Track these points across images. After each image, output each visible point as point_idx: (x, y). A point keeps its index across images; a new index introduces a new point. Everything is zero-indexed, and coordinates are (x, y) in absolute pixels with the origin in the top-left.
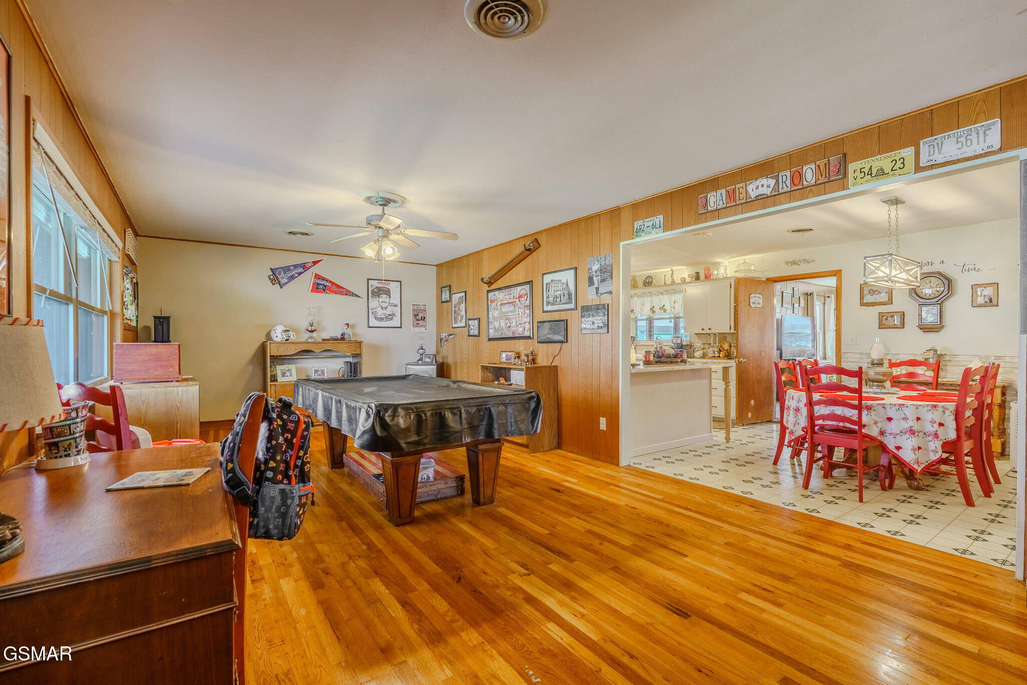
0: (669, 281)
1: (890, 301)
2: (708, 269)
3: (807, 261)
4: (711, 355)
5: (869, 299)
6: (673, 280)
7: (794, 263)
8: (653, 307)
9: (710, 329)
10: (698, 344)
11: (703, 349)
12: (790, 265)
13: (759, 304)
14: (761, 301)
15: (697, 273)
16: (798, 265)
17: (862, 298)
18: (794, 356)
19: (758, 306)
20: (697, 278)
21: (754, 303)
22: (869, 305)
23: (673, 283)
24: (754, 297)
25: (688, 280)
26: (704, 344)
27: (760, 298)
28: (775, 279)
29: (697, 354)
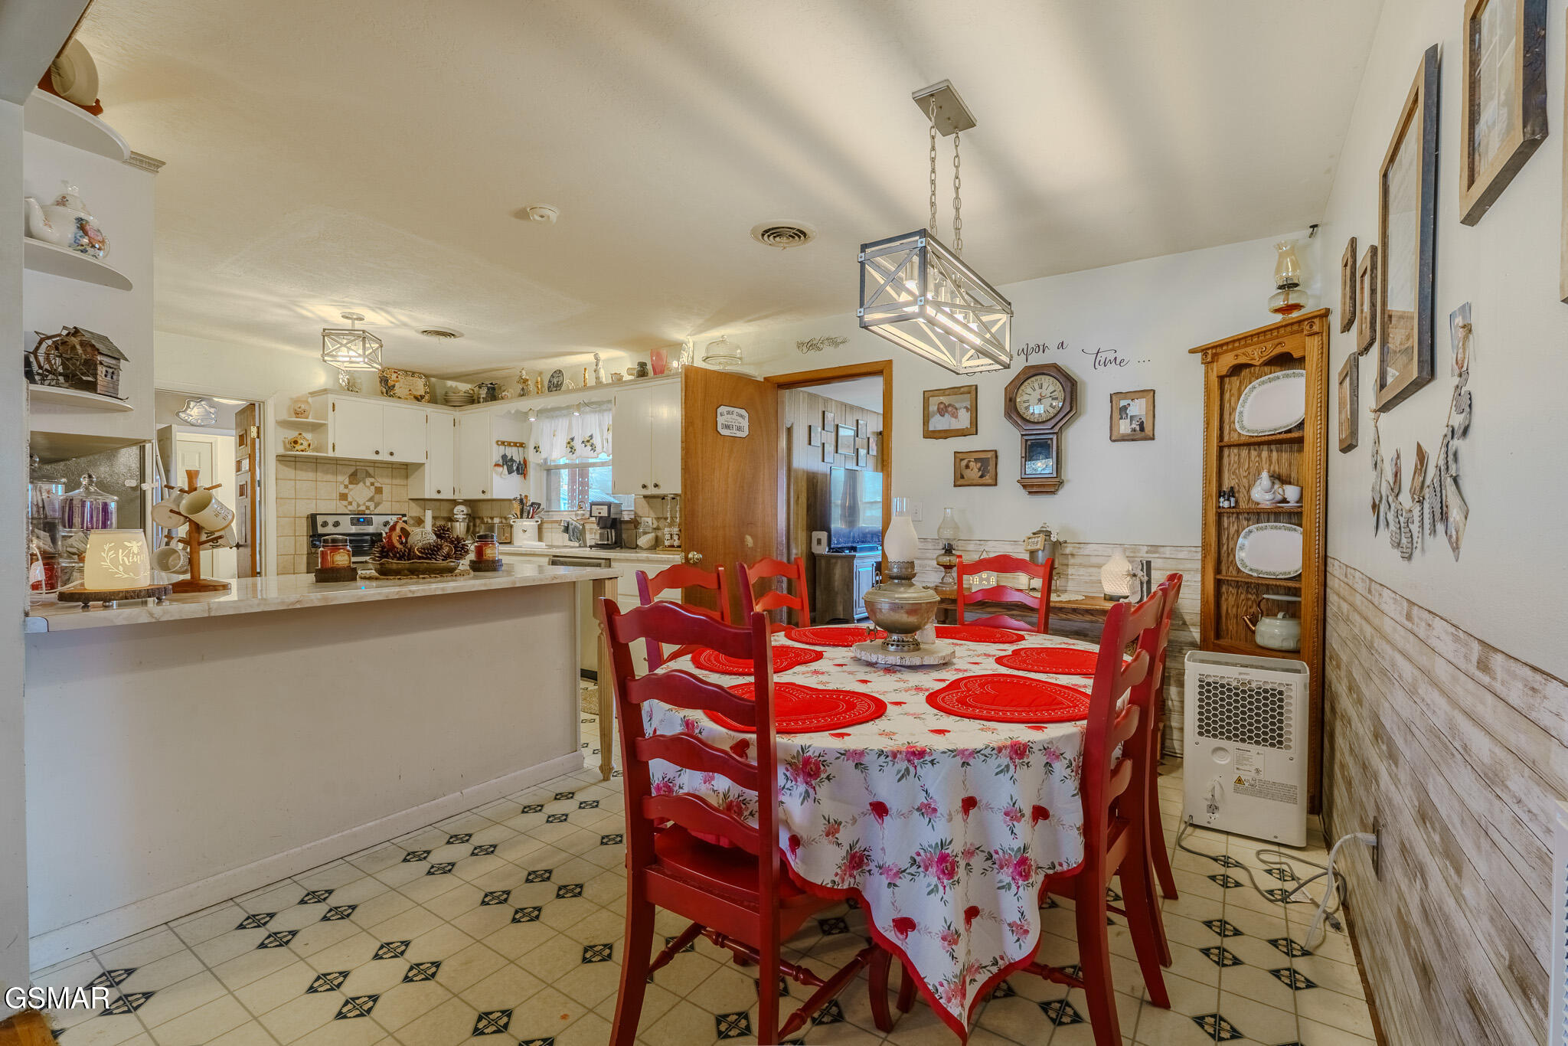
0: (592, 382)
1: (973, 429)
2: (658, 355)
3: (834, 342)
4: (667, 543)
5: (938, 423)
6: (598, 378)
7: (812, 346)
8: (572, 439)
9: (656, 486)
10: (648, 520)
11: (657, 529)
12: (805, 350)
13: (739, 429)
14: (745, 423)
15: (642, 365)
16: (820, 349)
17: (926, 419)
19: (739, 434)
20: (642, 372)
21: (727, 427)
22: (937, 435)
23: (599, 384)
24: (728, 413)
25: (627, 378)
26: (658, 519)
27: (742, 416)
28: (781, 380)
29: (644, 541)
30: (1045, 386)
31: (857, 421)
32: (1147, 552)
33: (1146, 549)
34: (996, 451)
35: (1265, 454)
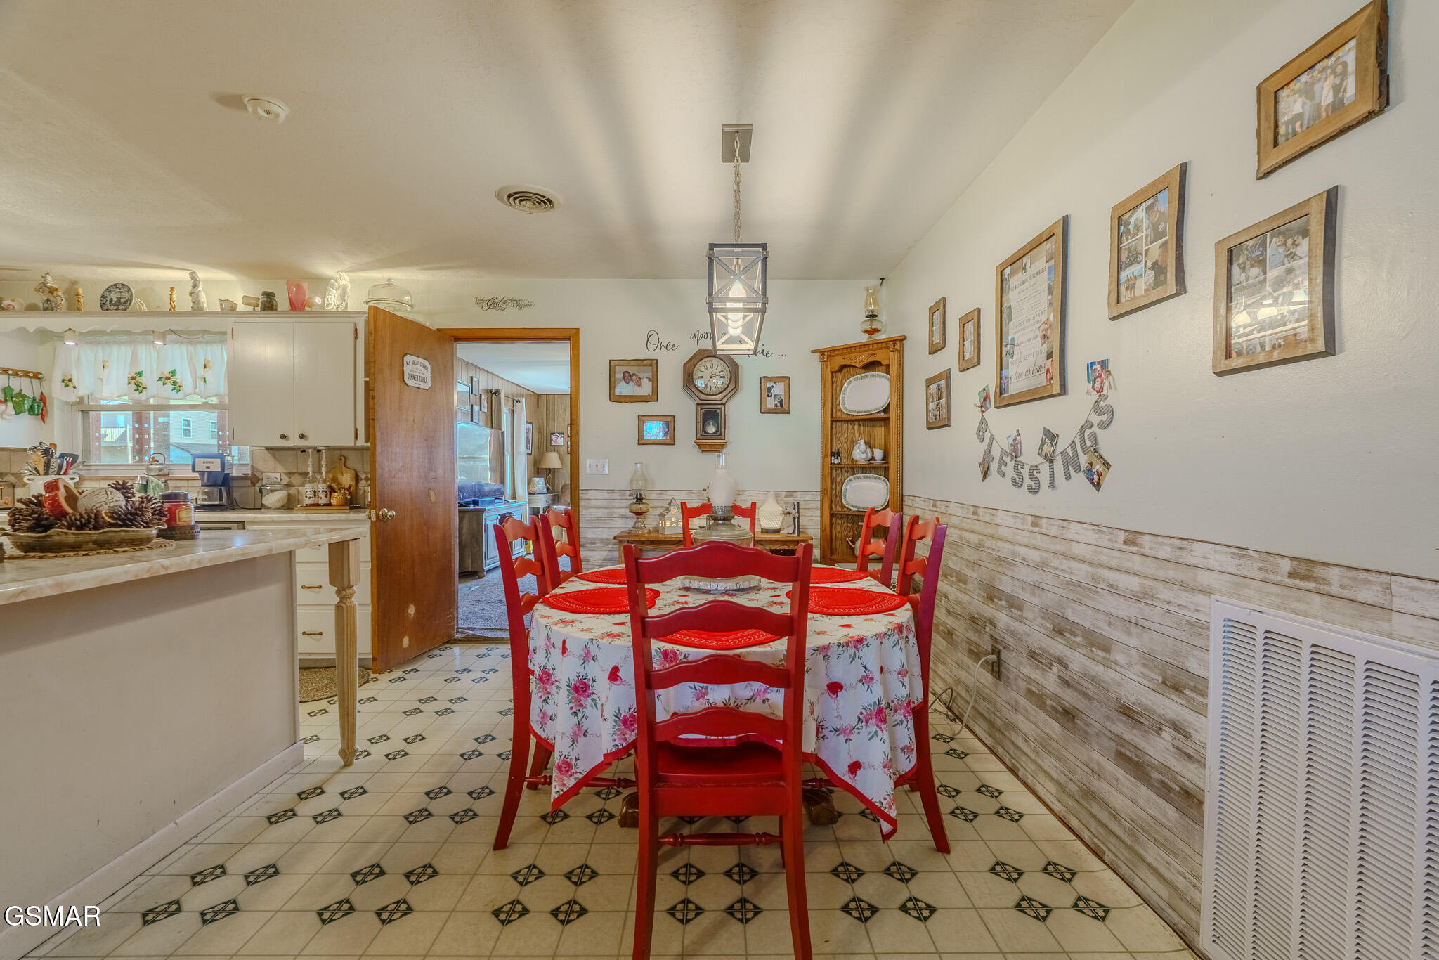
0: (183, 303)
1: (653, 397)
2: (299, 287)
3: (517, 304)
4: (308, 501)
5: (623, 389)
6: (196, 303)
7: (493, 304)
8: (140, 374)
9: (302, 436)
10: (274, 473)
11: (289, 485)
12: (485, 307)
13: (423, 380)
14: (428, 375)
15: (269, 296)
16: (502, 309)
18: (475, 496)
19: (422, 385)
20: (269, 303)
21: (413, 377)
22: (622, 399)
23: (197, 309)
24: (414, 362)
25: (241, 307)
26: (290, 474)
27: (425, 367)
28: (456, 334)
29: (272, 499)
30: (715, 366)
31: (472, 377)
32: (786, 497)
33: (784, 494)
34: (674, 416)
35: (856, 427)
